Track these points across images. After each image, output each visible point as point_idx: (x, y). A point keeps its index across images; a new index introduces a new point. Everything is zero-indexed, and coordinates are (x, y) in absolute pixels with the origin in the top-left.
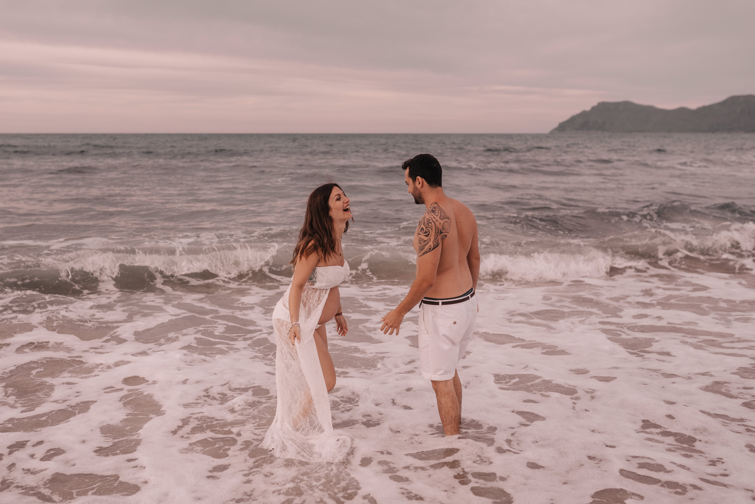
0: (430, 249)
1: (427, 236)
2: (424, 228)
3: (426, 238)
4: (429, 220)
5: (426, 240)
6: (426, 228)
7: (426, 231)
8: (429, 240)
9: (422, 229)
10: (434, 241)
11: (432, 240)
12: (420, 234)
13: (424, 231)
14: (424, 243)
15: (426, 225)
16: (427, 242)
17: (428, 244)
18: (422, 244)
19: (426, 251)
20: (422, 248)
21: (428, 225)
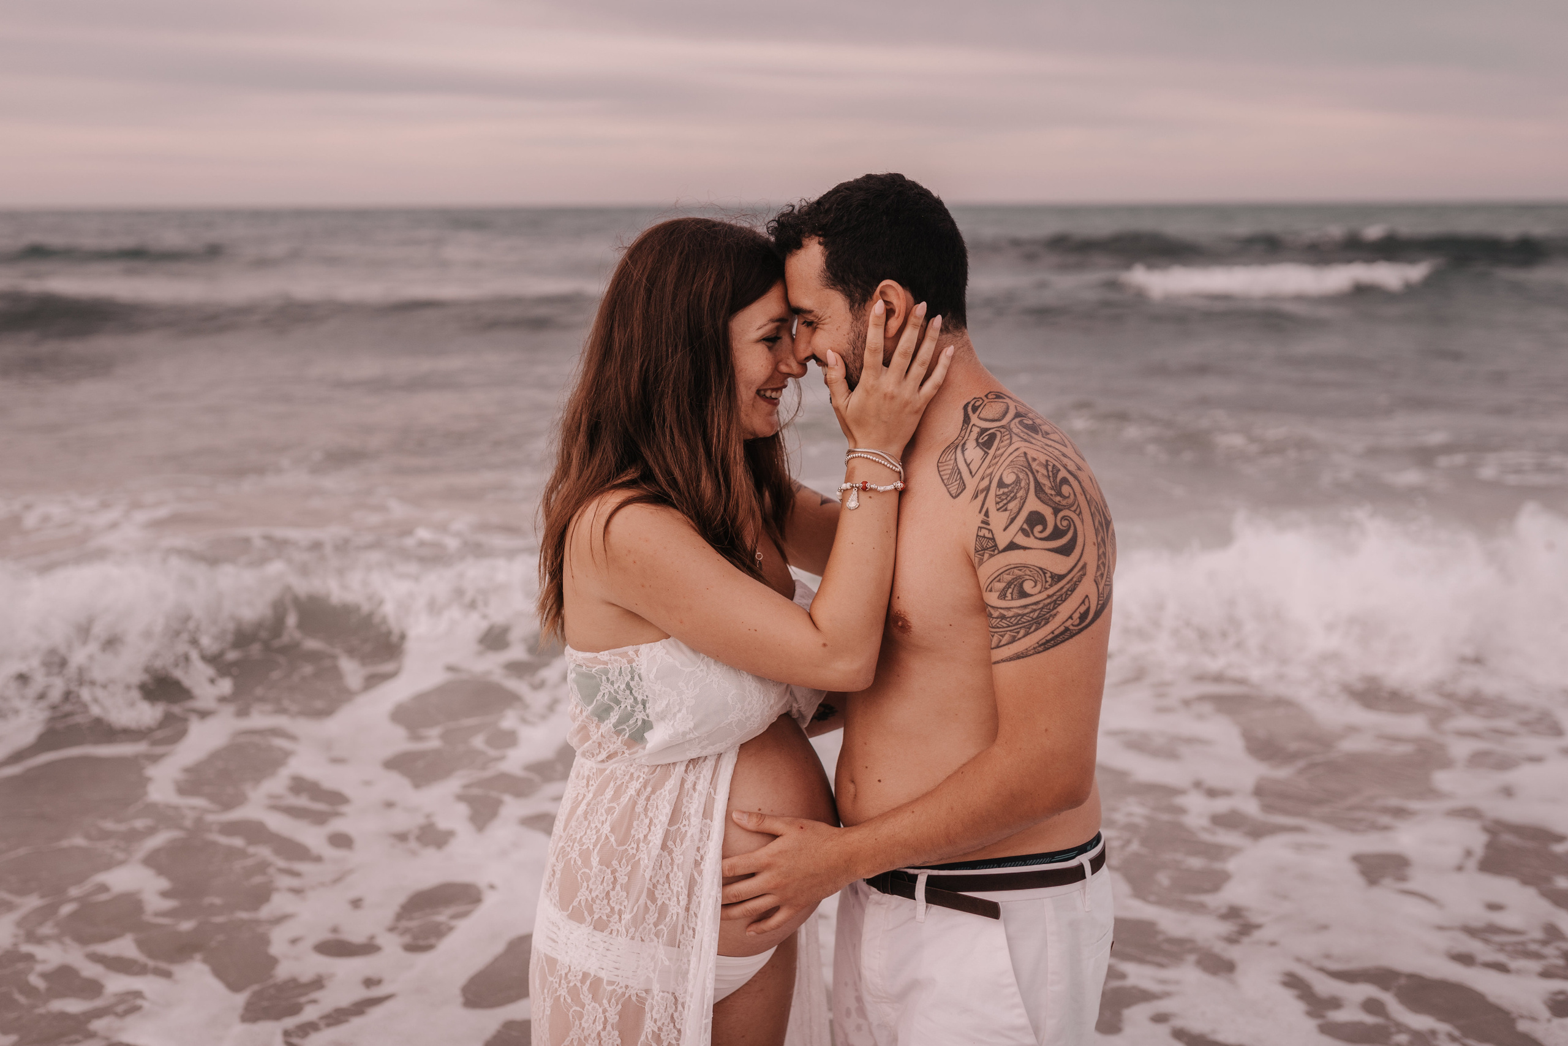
0: (1083, 616)
1: (1065, 550)
2: (1047, 512)
3: (1059, 564)
5: (1060, 570)
6: (1056, 511)
7: (1056, 526)
8: (1079, 571)
9: (1035, 519)
10: (1099, 573)
11: (1091, 570)
12: (1025, 548)
13: (1044, 529)
14: (1051, 591)
15: (1051, 495)
16: (1068, 583)
17: (1073, 590)
18: (1036, 594)
19: (1062, 628)
20: (1031, 615)
21: (1061, 497)
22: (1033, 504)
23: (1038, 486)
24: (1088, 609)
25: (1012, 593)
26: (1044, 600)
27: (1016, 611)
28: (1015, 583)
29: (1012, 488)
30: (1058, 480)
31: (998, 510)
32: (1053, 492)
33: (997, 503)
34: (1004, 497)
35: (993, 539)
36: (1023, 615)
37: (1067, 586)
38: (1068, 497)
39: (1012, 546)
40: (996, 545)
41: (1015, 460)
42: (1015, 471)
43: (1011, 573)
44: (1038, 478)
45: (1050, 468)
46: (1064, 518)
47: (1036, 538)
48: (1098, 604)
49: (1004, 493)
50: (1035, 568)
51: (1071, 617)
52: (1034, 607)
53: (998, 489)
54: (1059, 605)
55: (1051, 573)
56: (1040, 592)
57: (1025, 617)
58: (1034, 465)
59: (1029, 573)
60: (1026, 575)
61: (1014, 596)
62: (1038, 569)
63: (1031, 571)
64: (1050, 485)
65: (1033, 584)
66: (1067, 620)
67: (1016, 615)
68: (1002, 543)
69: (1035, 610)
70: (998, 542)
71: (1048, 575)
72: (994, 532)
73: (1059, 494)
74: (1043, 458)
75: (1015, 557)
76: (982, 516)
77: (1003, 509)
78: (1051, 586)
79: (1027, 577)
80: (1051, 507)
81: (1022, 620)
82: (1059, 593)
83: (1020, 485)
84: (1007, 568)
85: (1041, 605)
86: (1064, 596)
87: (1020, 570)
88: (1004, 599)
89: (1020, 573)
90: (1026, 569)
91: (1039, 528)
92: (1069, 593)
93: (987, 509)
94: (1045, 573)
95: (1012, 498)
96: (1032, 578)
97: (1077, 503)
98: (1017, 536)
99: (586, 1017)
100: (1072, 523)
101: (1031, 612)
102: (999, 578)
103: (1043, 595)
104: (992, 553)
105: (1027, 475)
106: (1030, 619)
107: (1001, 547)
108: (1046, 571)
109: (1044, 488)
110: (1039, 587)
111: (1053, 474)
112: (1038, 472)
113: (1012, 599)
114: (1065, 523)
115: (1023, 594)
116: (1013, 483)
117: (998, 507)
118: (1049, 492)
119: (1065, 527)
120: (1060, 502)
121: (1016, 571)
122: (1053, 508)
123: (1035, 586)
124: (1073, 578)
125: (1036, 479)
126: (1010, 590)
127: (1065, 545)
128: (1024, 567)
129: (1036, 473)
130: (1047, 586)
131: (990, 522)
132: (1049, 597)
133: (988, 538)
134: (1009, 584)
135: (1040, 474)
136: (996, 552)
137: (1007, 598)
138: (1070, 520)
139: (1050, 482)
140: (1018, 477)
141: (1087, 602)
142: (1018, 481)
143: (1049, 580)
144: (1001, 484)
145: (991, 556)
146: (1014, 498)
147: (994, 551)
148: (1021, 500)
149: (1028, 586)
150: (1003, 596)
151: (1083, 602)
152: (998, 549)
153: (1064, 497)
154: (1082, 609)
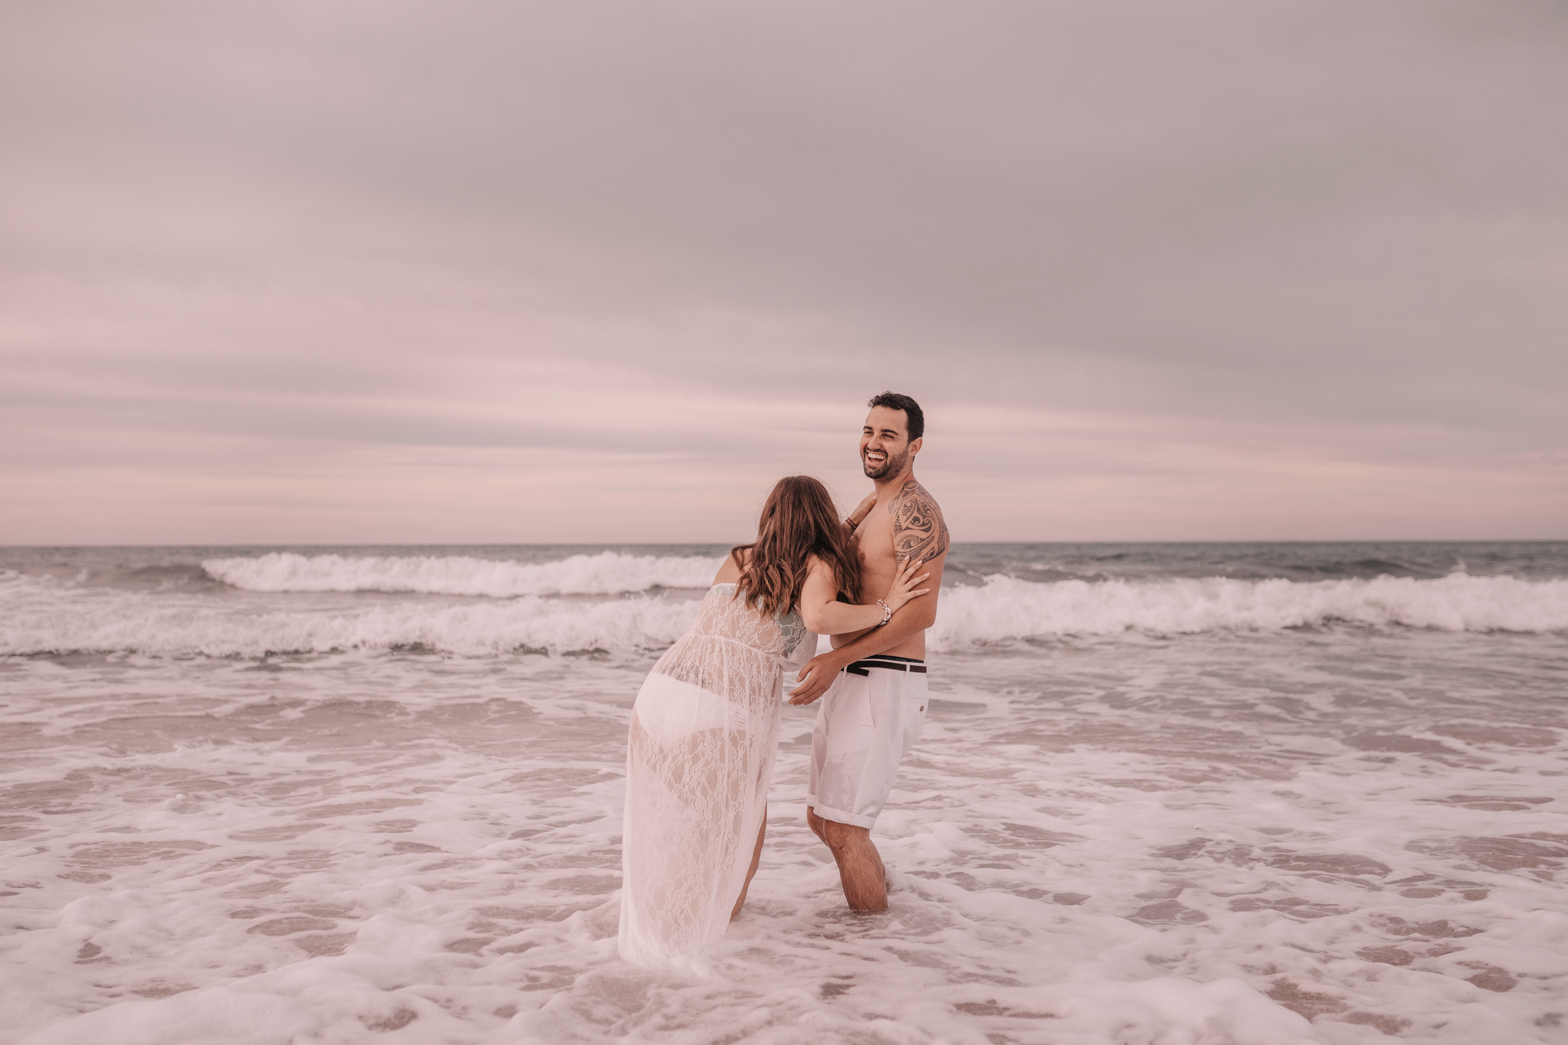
0: (932, 554)
1: (927, 530)
2: (921, 518)
3: (924, 535)
4: (926, 506)
5: (925, 537)
6: (924, 518)
7: (923, 522)
8: (931, 538)
9: (916, 519)
10: (939, 540)
11: (936, 538)
12: (912, 529)
13: (919, 522)
16: (927, 542)
17: (928, 545)
18: (914, 546)
22: (916, 514)
23: (918, 508)
24: (934, 552)
26: (917, 548)
31: (903, 516)
33: (903, 512)
35: (900, 526)
39: (907, 528)
42: (911, 502)
46: (927, 520)
47: (916, 525)
48: (938, 550)
54: (922, 550)
58: (918, 502)
64: (923, 509)
68: (904, 527)
72: (901, 523)
74: (922, 501)
75: (908, 532)
76: (897, 518)
77: (905, 516)
78: (920, 543)
79: (911, 540)
82: (922, 546)
83: (912, 507)
84: (906, 536)
86: (924, 547)
87: (910, 537)
88: (904, 548)
91: (917, 522)
92: (926, 546)
93: (899, 515)
94: (918, 538)
98: (909, 525)
99: (706, 742)
100: (930, 522)
102: (902, 540)
103: (916, 546)
104: (900, 531)
105: (915, 504)
107: (903, 528)
113: (907, 548)
115: (910, 546)
116: (909, 506)
117: (903, 514)
118: (922, 511)
119: (927, 523)
120: (925, 514)
121: (908, 538)
122: (923, 516)
123: (915, 542)
124: (928, 540)
125: (918, 506)
128: (912, 535)
129: (918, 504)
130: (918, 543)
131: (899, 520)
132: (918, 546)
134: (905, 543)
135: (920, 505)
141: (934, 549)
142: (912, 505)
143: (919, 541)
144: (905, 506)
146: (909, 511)
148: (912, 512)
151: (932, 549)
152: (902, 530)
154: (932, 551)
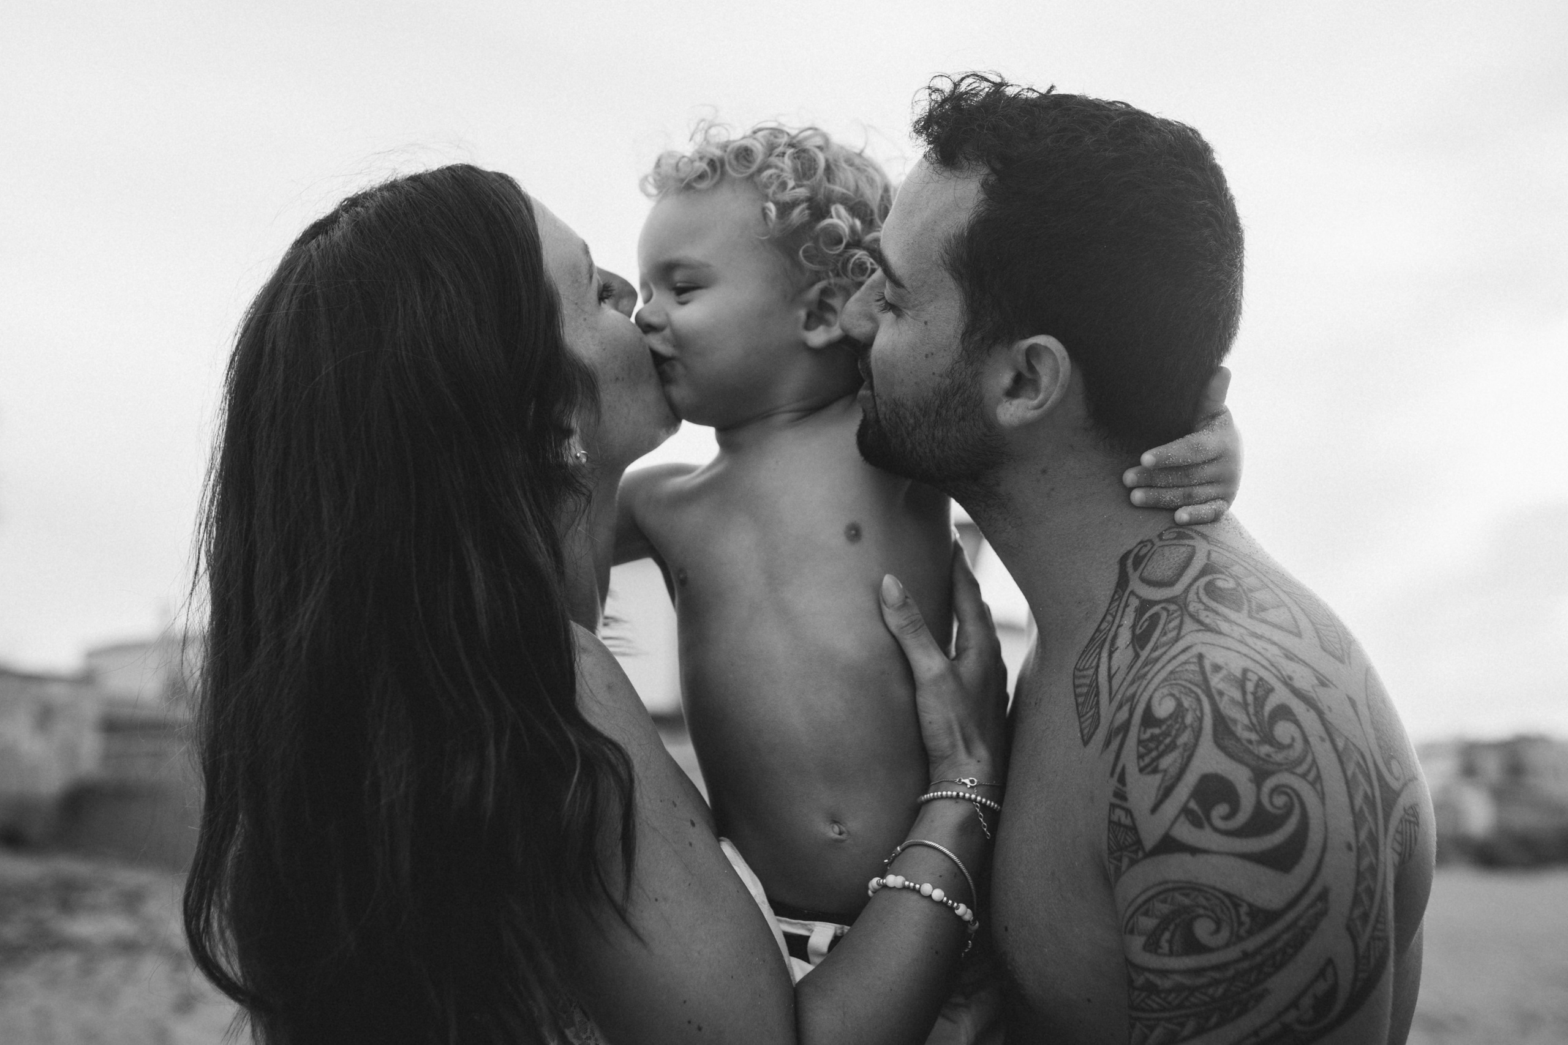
0: (1323, 1004)
1: (1279, 859)
2: (1239, 776)
3: (1268, 888)
6: (1260, 776)
7: (1259, 804)
8: (1312, 905)
9: (1214, 791)
10: (1357, 913)
11: (1340, 904)
12: (1194, 851)
13: (1234, 812)
14: (1250, 945)
15: (1250, 742)
16: (1288, 928)
17: (1297, 944)
18: (1218, 949)
19: (1276, 1026)
20: (1211, 991)
21: (1272, 745)
22: (1209, 760)
23: (1221, 722)
24: (1333, 991)
25: (1170, 942)
26: (1237, 961)
27: (1178, 978)
28: (1178, 921)
29: (1168, 726)
30: (1268, 708)
31: (1141, 770)
32: (1254, 737)
33: (1141, 757)
34: (1152, 745)
35: (1134, 829)
36: (1193, 990)
37: (1286, 937)
38: (1290, 746)
39: (1170, 845)
40: (1139, 842)
41: (1177, 670)
42: (1176, 692)
43: (1169, 900)
44: (1222, 706)
45: (1250, 687)
46: (1276, 790)
47: (1216, 830)
48: (1355, 979)
49: (1153, 738)
50: (1217, 894)
51: (1294, 1004)
52: (1217, 975)
53: (1143, 729)
54: (1269, 975)
55: (1250, 905)
56: (1227, 945)
57: (1197, 994)
58: (1216, 680)
59: (1204, 902)
60: (1198, 906)
61: (1175, 948)
62: (1221, 896)
63: (1207, 899)
64: (1246, 721)
65: (1212, 926)
66: (1287, 1009)
67: (1179, 988)
68: (1150, 839)
69: (1216, 982)
70: (1143, 835)
71: (1244, 909)
72: (1136, 814)
73: (1269, 739)
74: (1236, 665)
75: (1176, 867)
76: (1114, 781)
77: (1149, 769)
78: (1250, 933)
79: (1201, 911)
80: (1247, 765)
81: (1193, 999)
82: (1267, 951)
83: (1183, 722)
84: (1162, 887)
85: (1230, 972)
86: (1278, 958)
87: (1187, 895)
88: (1156, 953)
89: (1187, 901)
90: (1196, 893)
91: (1222, 809)
92: (1290, 951)
93: (1123, 769)
94: (1236, 906)
95: (1167, 746)
96: (1210, 914)
97: (1309, 759)
98: (1177, 825)
100: (1296, 801)
101: (1209, 985)
102: (1146, 907)
103: (1233, 953)
104: (1134, 856)
105: (1199, 700)
106: (1207, 999)
107: (1149, 842)
108: (1239, 902)
109: (1234, 728)
110: (1225, 933)
111: (1256, 699)
112: (1221, 693)
113: (1171, 953)
114: (1280, 800)
115: (1193, 946)
116: (1171, 716)
117: (1142, 764)
118: (1246, 735)
119: (1279, 808)
120: (1268, 755)
121: (1179, 898)
122: (1253, 769)
123: (1217, 930)
124: (1298, 919)
125: (1216, 711)
126: (1167, 935)
127: (1277, 849)
128: (1194, 889)
129: (1217, 697)
130: (1242, 932)
131: (1128, 796)
132: (1246, 955)
133: (1125, 826)
134: (1165, 922)
135: (1226, 698)
136: (1140, 854)
137: (1160, 951)
138: (1292, 794)
139: (1248, 714)
140: (1179, 704)
141: (1330, 971)
142: (1179, 712)
143: (1245, 919)
144: (1149, 719)
145: (1133, 862)
146: (1172, 747)
147: (1136, 852)
148: (1185, 750)
149: (1203, 929)
150: (1152, 945)
151: (1321, 974)
152: (1143, 849)
153: (1280, 747)
154: (1321, 987)
